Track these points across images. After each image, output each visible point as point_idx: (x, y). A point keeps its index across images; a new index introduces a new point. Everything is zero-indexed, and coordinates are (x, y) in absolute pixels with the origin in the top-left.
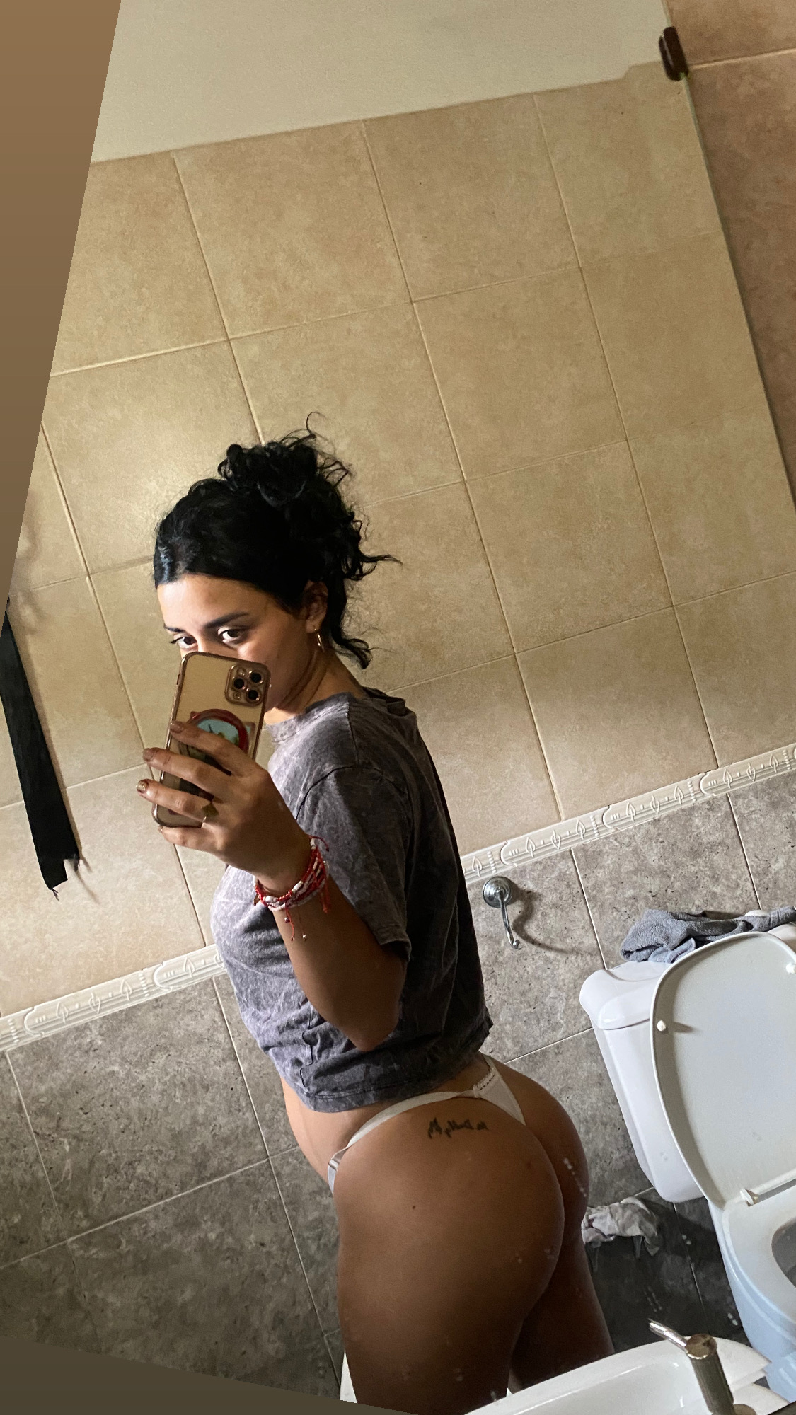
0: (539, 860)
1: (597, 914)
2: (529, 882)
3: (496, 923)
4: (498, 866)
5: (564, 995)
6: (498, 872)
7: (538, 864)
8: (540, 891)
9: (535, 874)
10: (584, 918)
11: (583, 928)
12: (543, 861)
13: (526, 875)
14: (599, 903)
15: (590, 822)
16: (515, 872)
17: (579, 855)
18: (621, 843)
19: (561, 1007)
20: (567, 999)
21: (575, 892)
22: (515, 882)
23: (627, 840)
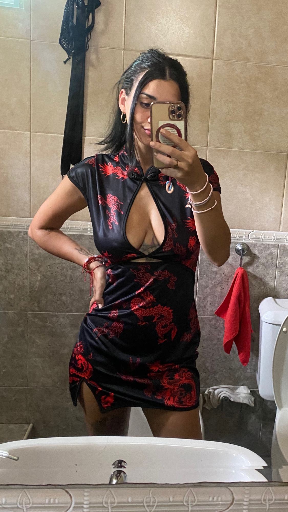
0: (264, 243)
1: (279, 275)
2: (256, 250)
3: (237, 261)
4: (246, 239)
6: (245, 242)
7: (263, 245)
8: (259, 256)
9: (260, 248)
10: (273, 274)
11: (271, 278)
12: (265, 245)
13: (256, 247)
14: (282, 271)
16: (252, 244)
17: (282, 248)
21: (274, 262)
22: (251, 248)
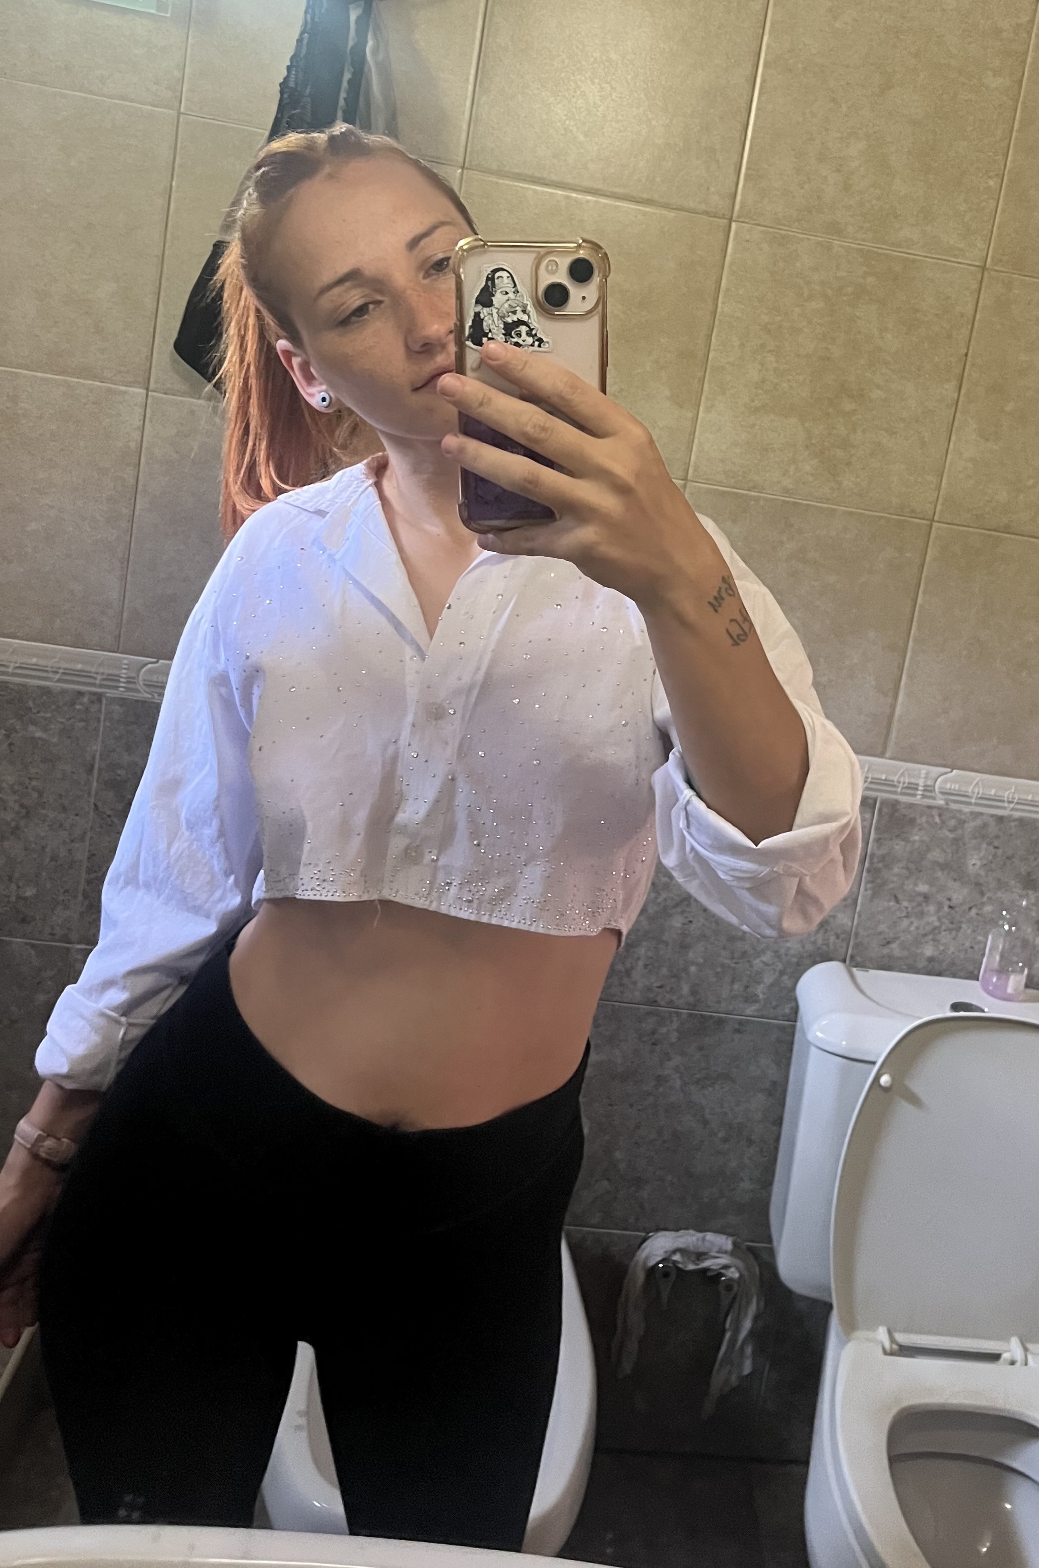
1: (869, 892)
5: (780, 966)
15: (920, 777)
17: (885, 810)
18: (943, 822)
19: (768, 979)
20: (782, 973)
23: (953, 822)
